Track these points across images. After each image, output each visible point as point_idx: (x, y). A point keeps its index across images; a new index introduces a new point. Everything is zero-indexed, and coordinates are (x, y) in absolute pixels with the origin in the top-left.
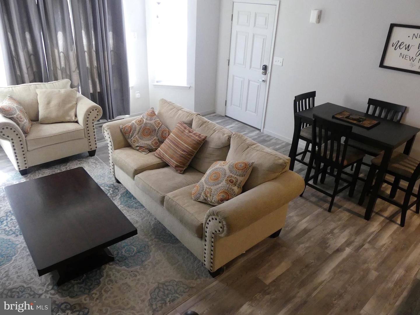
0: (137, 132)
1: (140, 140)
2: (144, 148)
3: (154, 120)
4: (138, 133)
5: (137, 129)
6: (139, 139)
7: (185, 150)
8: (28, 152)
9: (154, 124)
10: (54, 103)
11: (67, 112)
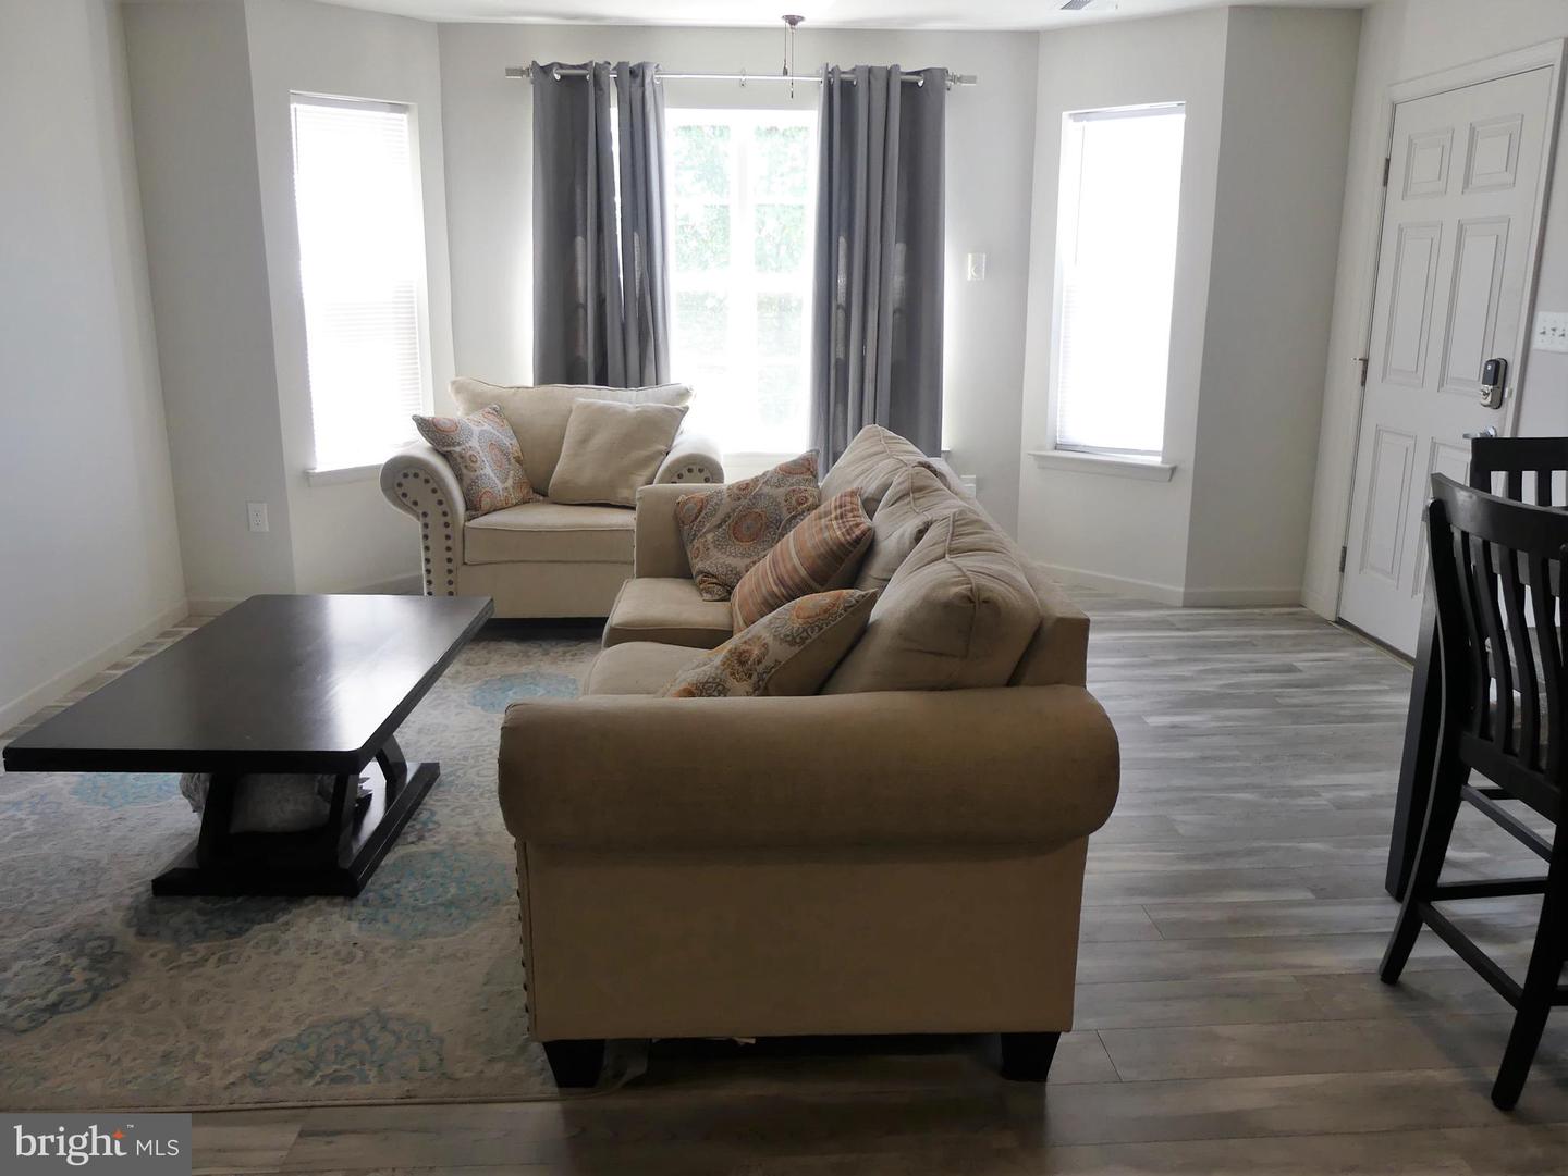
0: (715, 521)
1: (714, 552)
2: (715, 580)
3: (792, 485)
4: (720, 526)
5: (721, 514)
6: (711, 546)
7: (786, 578)
8: (464, 567)
9: (781, 500)
10: (599, 440)
11: (625, 475)
